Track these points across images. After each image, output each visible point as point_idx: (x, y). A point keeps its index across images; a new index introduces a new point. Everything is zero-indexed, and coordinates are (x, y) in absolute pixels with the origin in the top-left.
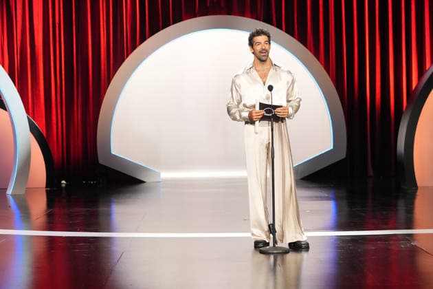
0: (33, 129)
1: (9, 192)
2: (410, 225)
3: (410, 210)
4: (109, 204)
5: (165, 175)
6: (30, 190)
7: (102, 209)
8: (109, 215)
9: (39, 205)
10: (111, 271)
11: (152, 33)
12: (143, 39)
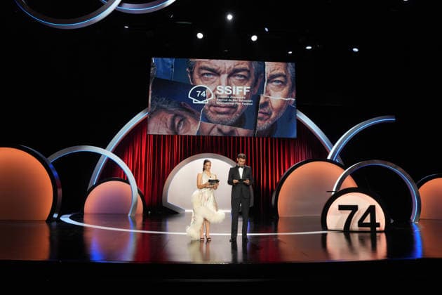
0: (139, 192)
1: (129, 215)
2: (276, 231)
3: (276, 226)
4: (166, 221)
5: (186, 211)
6: (136, 215)
7: (163, 223)
8: (165, 225)
9: (140, 221)
10: (163, 247)
11: (184, 159)
12: (181, 161)
